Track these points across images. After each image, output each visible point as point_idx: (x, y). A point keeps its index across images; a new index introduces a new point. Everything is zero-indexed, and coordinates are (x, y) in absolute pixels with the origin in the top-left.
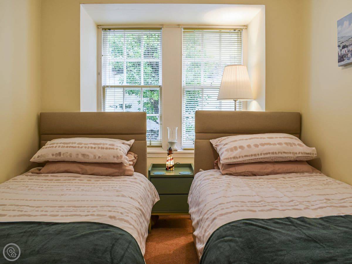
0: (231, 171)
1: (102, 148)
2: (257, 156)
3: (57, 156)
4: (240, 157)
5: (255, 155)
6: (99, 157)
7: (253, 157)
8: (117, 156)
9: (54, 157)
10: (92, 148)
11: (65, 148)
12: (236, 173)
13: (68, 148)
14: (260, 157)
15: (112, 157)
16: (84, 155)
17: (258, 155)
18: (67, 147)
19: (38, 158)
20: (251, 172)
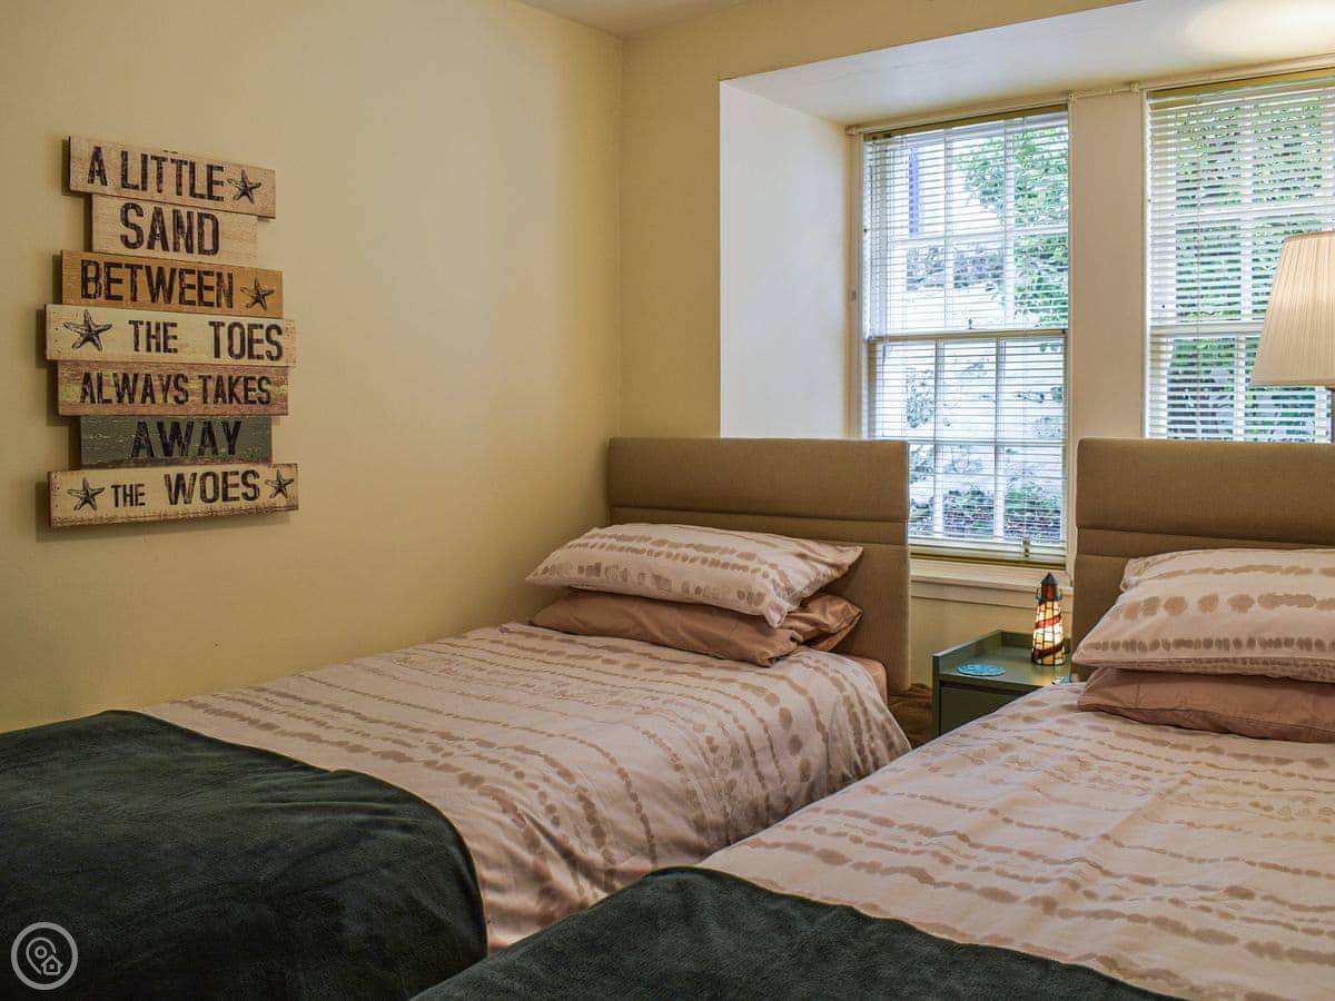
0: (1115, 699)
1: (715, 563)
2: (1232, 647)
3: (590, 575)
4: (1155, 645)
5: (1223, 644)
6: (698, 590)
7: (1214, 653)
8: (750, 594)
9: (584, 576)
10: (685, 559)
11: (615, 553)
12: (1137, 710)
13: (623, 553)
14: (1247, 653)
15: (733, 596)
16: (657, 578)
17: (1238, 643)
18: (621, 549)
19: (544, 577)
20: (1205, 715)
